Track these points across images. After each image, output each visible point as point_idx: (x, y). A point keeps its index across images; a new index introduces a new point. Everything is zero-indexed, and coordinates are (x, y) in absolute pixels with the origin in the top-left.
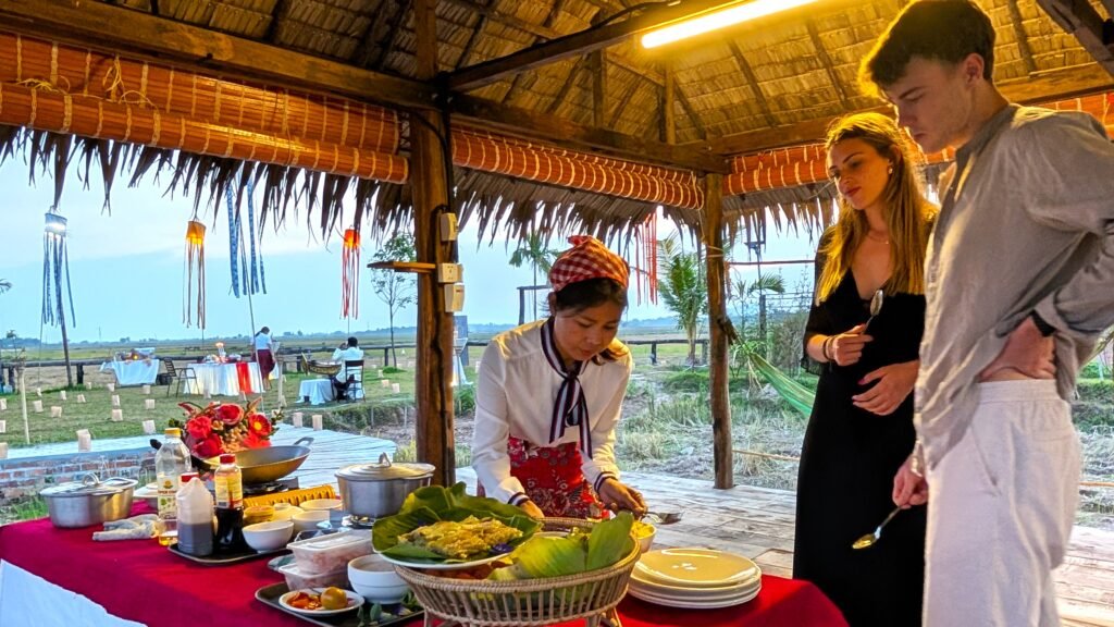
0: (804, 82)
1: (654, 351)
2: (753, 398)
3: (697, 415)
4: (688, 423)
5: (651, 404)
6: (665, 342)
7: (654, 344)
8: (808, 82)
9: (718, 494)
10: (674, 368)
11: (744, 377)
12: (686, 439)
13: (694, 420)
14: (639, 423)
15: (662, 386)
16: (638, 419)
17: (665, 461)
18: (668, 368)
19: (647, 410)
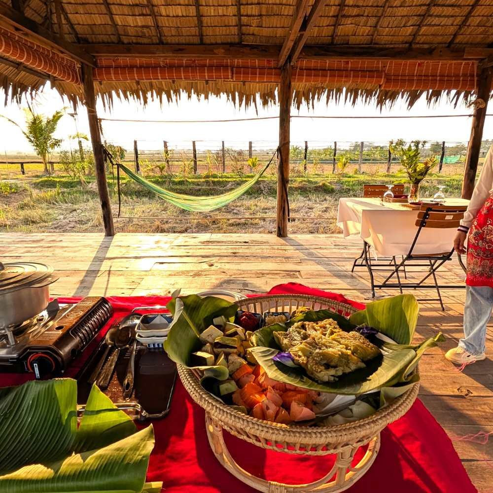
0: (138, 21)
1: (22, 167)
2: (85, 190)
3: (58, 200)
4: (53, 204)
5: (31, 196)
6: (28, 163)
7: (22, 164)
8: (141, 21)
9: (109, 239)
10: (37, 176)
11: (78, 180)
12: (56, 212)
13: (57, 202)
14: (26, 205)
15: (33, 186)
16: (25, 204)
17: (50, 224)
18: (33, 177)
19: (29, 198)
